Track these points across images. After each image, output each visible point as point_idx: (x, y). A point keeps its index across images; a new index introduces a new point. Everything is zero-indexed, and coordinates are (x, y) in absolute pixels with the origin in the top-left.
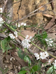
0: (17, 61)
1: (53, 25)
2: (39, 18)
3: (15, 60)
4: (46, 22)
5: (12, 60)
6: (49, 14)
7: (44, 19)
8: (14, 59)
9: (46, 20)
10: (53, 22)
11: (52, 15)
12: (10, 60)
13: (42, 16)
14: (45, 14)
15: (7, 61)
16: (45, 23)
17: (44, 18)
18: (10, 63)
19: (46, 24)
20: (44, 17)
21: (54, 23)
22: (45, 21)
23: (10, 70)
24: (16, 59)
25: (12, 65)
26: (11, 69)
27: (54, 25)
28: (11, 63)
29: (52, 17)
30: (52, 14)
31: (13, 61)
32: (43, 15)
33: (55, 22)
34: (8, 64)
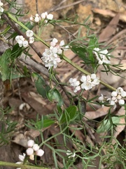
0: (34, 110)
1: (114, 33)
2: (83, 17)
3: (30, 110)
4: (100, 28)
5: (23, 108)
6: (106, 9)
7: (94, 21)
8: (28, 107)
9: (99, 22)
10: (115, 26)
11: (113, 12)
12: (18, 108)
13: (91, 13)
14: (98, 8)
15: (13, 112)
16: (97, 29)
17: (96, 19)
18: (19, 116)
19: (98, 31)
20: (96, 15)
21: (118, 29)
22: (96, 25)
23: (20, 130)
24: (31, 108)
25: (23, 119)
26: (20, 127)
27: (117, 33)
28: (21, 114)
29: (113, 15)
30: (112, 9)
31: (25, 111)
32: (92, 11)
33: (118, 26)
34: (15, 116)
